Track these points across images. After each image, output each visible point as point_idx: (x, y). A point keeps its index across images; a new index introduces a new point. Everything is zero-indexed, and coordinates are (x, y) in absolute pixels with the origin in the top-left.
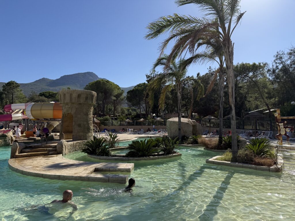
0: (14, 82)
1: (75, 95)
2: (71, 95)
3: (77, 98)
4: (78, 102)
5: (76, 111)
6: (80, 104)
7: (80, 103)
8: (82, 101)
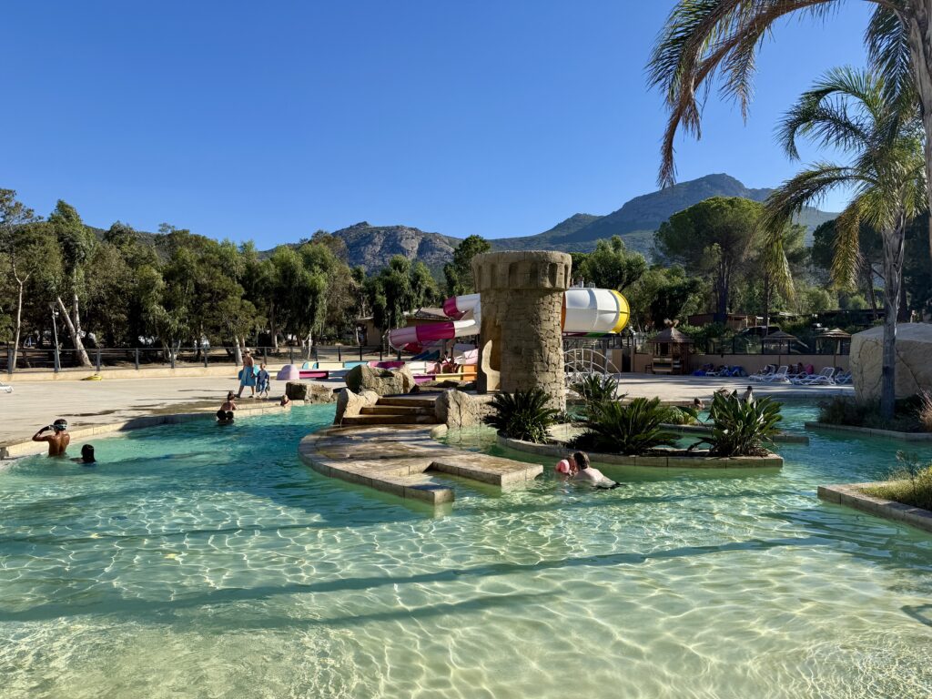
0: (477, 237)
1: (501, 268)
2: (493, 267)
3: (507, 276)
4: (509, 285)
5: (507, 311)
6: (517, 291)
7: (515, 287)
8: (521, 281)
